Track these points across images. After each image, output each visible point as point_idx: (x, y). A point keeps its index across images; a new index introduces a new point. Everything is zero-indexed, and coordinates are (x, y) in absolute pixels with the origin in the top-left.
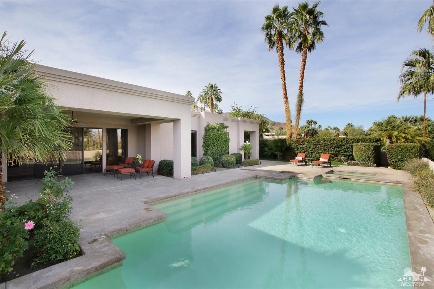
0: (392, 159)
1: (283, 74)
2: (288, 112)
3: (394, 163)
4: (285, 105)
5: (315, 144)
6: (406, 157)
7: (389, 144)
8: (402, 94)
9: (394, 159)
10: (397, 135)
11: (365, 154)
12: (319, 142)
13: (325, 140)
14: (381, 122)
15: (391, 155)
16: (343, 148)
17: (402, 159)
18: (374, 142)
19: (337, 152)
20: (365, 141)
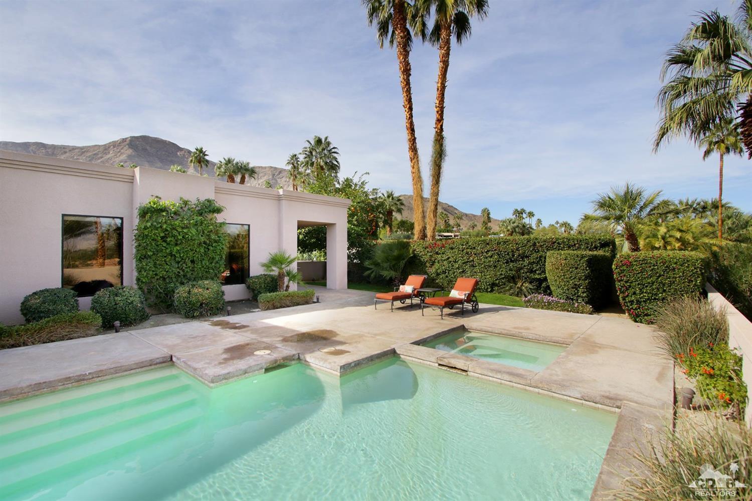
0: (628, 296)
1: (407, 96)
2: (418, 179)
3: (635, 306)
4: (412, 165)
5: (467, 253)
6: (664, 291)
7: (629, 252)
8: (664, 132)
9: (634, 293)
10: (666, 233)
11: (567, 278)
12: (474, 248)
13: (488, 244)
14: (609, 198)
15: (626, 282)
16: (526, 261)
17: (655, 295)
18: (596, 248)
19: (514, 272)
20: (575, 245)
